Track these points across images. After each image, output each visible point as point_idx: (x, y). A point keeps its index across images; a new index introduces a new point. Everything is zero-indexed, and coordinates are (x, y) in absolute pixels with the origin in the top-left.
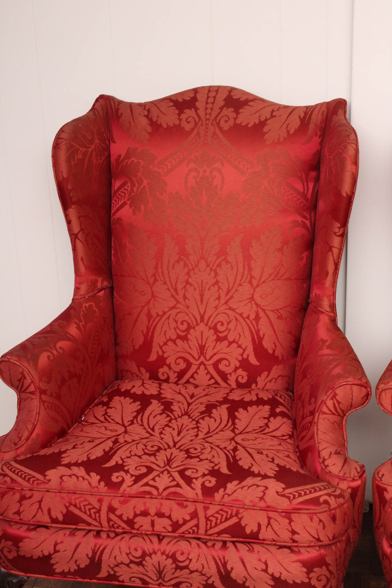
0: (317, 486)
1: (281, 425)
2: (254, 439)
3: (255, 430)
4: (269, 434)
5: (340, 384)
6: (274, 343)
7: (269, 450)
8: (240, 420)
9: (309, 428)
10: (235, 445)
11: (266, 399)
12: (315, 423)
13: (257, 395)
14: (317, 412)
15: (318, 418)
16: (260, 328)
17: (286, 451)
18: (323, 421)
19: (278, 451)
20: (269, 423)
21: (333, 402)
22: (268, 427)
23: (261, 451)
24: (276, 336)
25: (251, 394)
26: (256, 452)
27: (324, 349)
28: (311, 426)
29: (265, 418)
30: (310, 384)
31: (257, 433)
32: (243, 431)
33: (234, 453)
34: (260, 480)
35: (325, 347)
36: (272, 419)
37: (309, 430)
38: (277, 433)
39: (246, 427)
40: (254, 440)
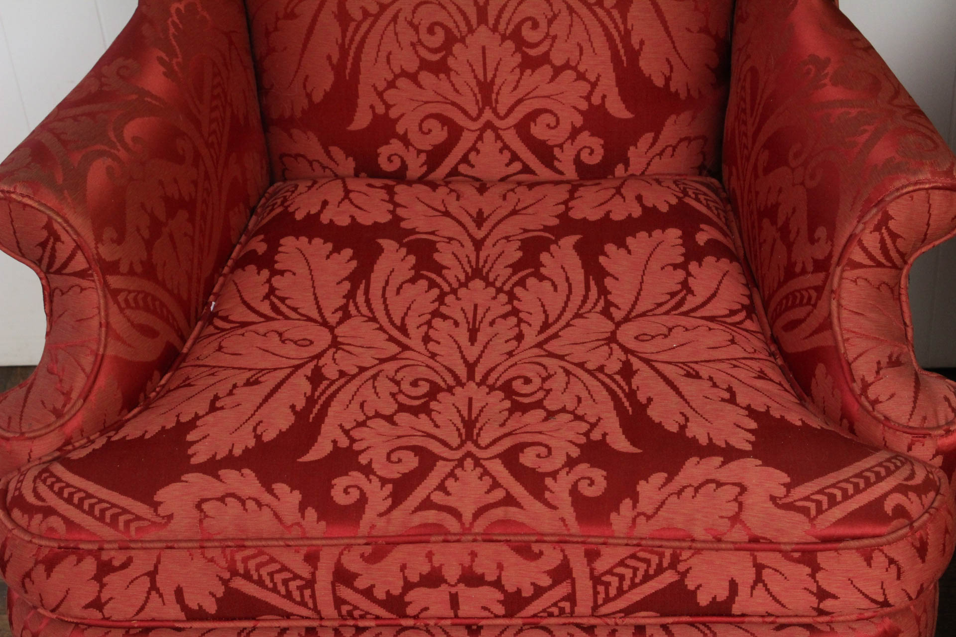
0: (868, 466)
1: (720, 282)
2: (667, 333)
3: (660, 305)
4: (699, 314)
5: (898, 190)
6: (667, 60)
7: (711, 365)
8: (617, 279)
9: (813, 302)
10: (623, 358)
11: (664, 208)
12: (832, 291)
13: (639, 198)
14: (838, 264)
15: (841, 278)
16: (632, 26)
17: (752, 359)
18: (853, 285)
19: (734, 362)
20: (690, 280)
21: (879, 237)
22: (690, 291)
23: (693, 369)
24: (673, 42)
25: (624, 198)
26: (683, 372)
27: (825, 85)
28: (819, 298)
29: (676, 266)
30: (802, 184)
31: (667, 313)
32: (631, 311)
33: (629, 384)
34: (720, 466)
35: (827, 81)
36: (693, 267)
37: (815, 306)
38: (717, 308)
39: (637, 299)
40: (666, 336)
